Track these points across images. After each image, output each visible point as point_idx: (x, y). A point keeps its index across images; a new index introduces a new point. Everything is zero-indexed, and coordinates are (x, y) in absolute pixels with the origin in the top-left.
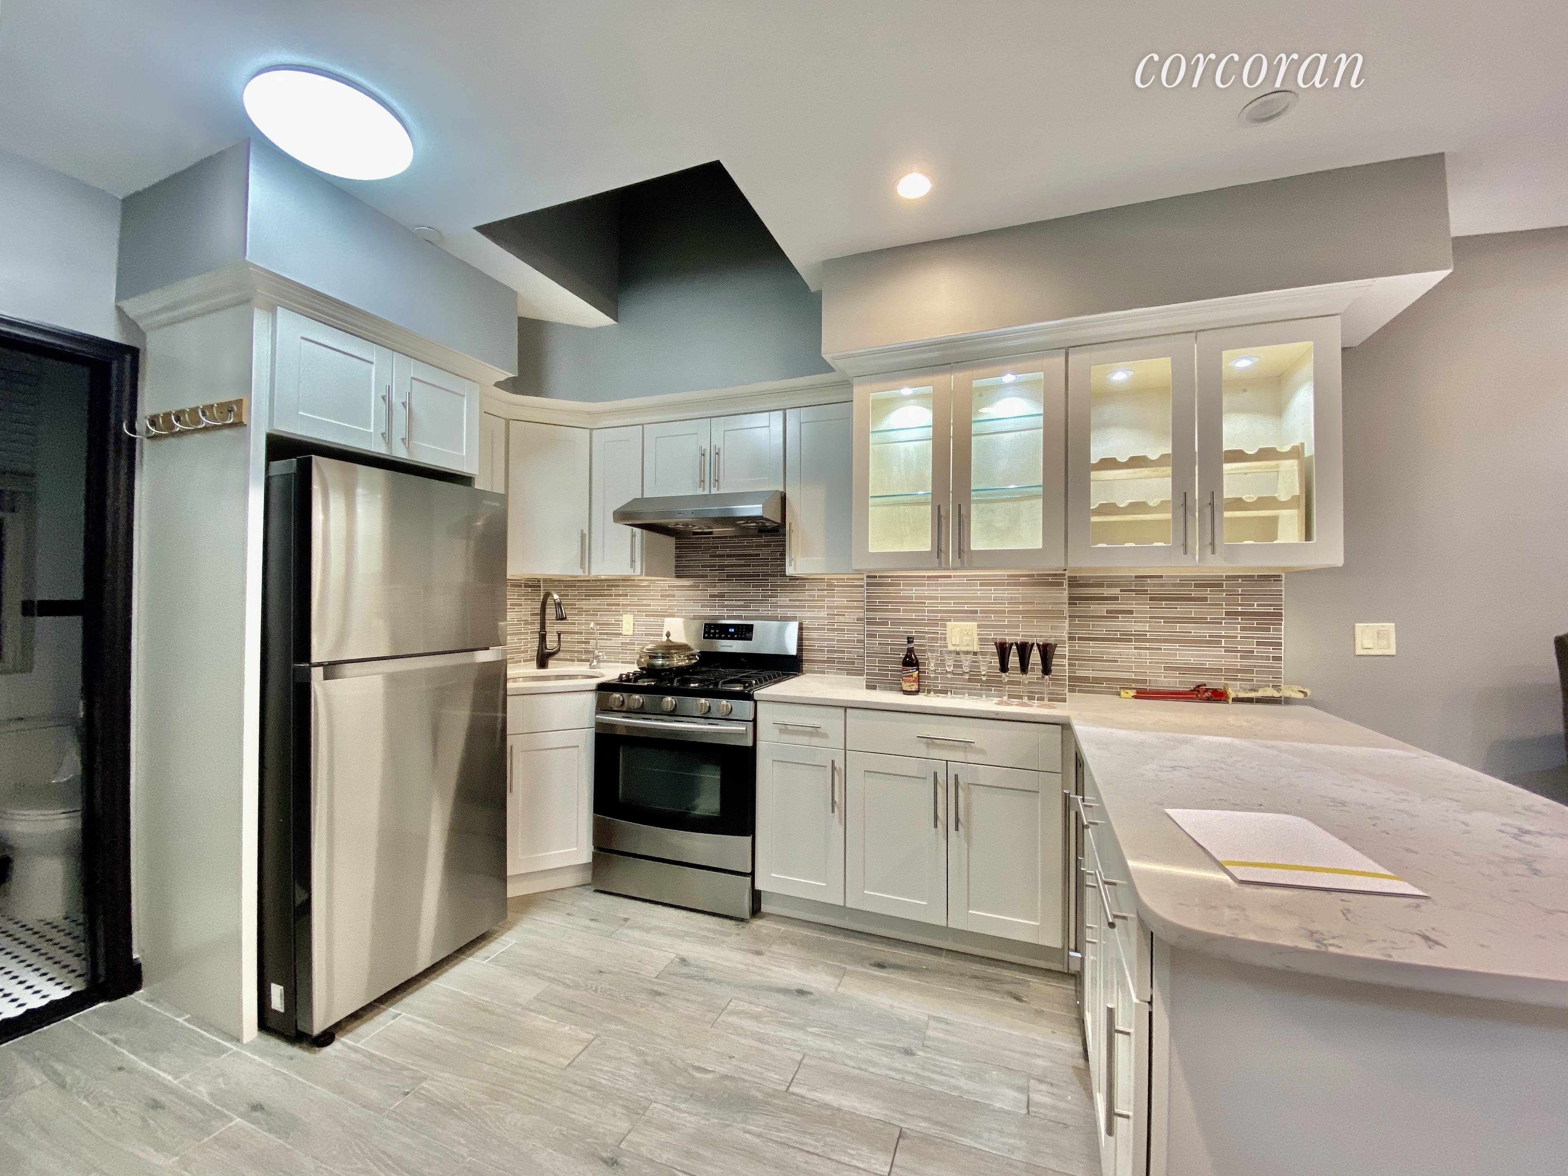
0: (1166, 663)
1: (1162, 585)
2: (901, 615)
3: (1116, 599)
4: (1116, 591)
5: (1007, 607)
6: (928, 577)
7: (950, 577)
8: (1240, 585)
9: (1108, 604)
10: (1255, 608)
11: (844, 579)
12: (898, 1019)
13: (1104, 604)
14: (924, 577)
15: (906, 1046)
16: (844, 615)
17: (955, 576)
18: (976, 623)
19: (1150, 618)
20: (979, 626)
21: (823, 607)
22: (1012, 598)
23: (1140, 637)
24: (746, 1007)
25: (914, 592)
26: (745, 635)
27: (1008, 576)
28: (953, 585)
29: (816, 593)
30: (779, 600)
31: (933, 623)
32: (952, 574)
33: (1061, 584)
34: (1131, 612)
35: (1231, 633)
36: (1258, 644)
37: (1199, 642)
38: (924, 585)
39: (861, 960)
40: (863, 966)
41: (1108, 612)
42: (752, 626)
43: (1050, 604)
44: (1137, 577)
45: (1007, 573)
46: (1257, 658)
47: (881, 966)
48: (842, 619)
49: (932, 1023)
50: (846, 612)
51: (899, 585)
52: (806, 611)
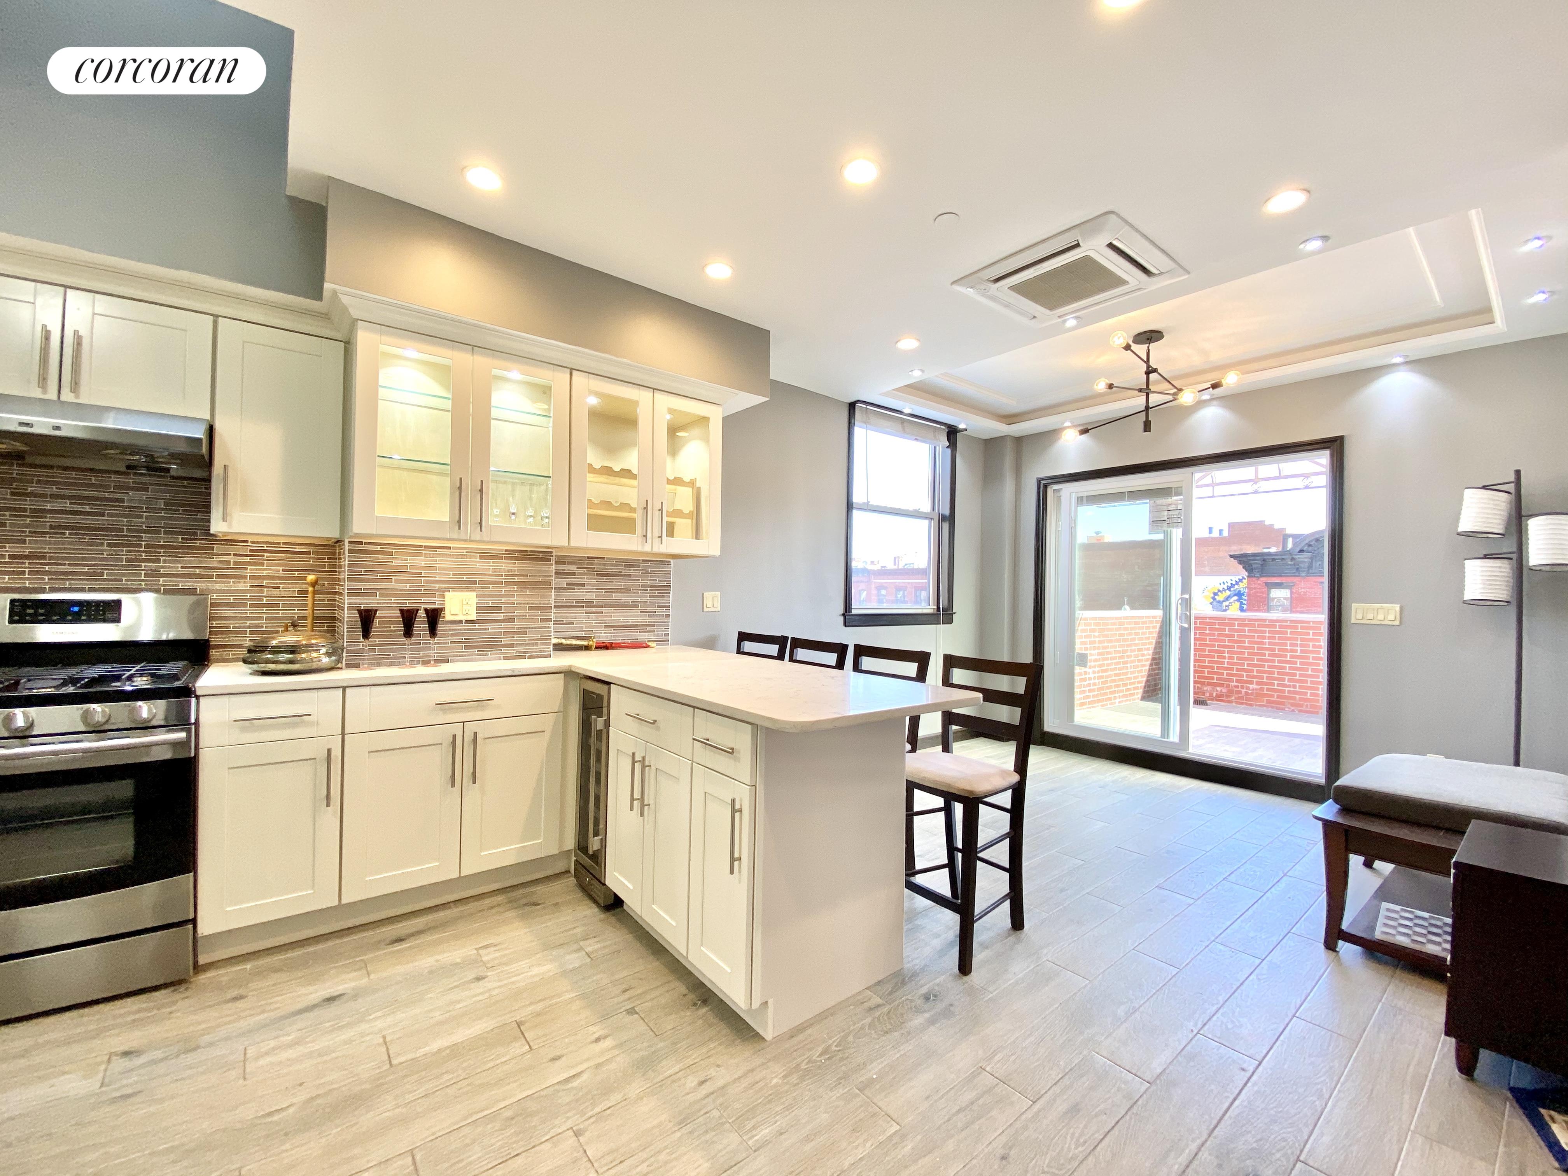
0: (606, 623)
1: (604, 565)
2: (395, 585)
3: (574, 574)
4: (573, 568)
5: (504, 579)
6: (425, 547)
7: (449, 548)
8: (649, 567)
9: (568, 578)
10: (657, 583)
11: (279, 543)
12: (451, 965)
13: (565, 578)
14: (421, 546)
15: (474, 976)
16: (279, 587)
17: (454, 548)
18: (475, 594)
19: (597, 589)
20: (478, 596)
21: (245, 577)
22: (509, 571)
23: (589, 604)
24: (272, 1044)
25: (410, 561)
26: (104, 614)
27: (506, 550)
28: (451, 556)
29: (232, 559)
30: (163, 567)
31: (431, 593)
32: (451, 546)
33: (549, 560)
34: (584, 585)
35: (644, 600)
36: (659, 606)
37: (625, 606)
38: (420, 555)
39: (376, 945)
40: (379, 949)
41: (568, 584)
42: (118, 603)
43: (540, 576)
44: (588, 557)
45: (505, 548)
46: (657, 616)
47: (400, 940)
48: (275, 592)
49: (482, 952)
50: (281, 583)
51: (391, 553)
52: (216, 582)
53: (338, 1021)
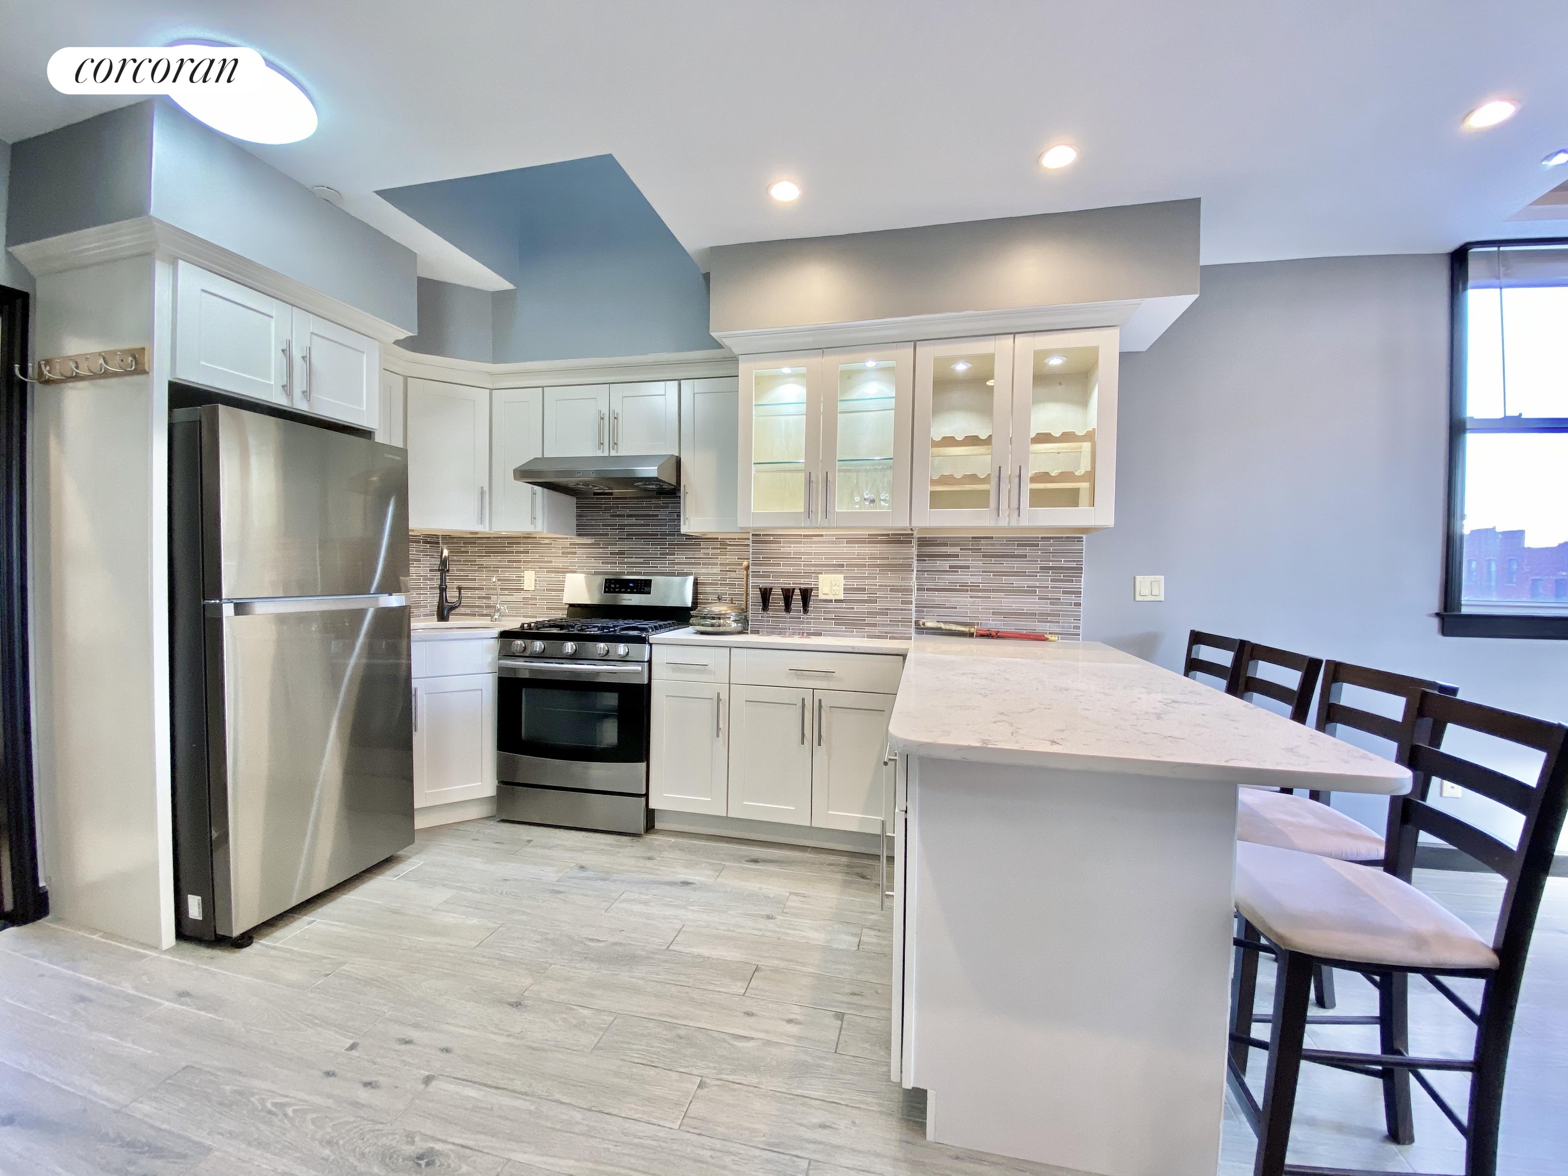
0: (994, 609)
1: (993, 545)
2: (781, 569)
3: (957, 556)
4: (956, 550)
5: (867, 562)
6: (805, 536)
7: (822, 535)
8: (1051, 545)
9: (950, 560)
10: (1063, 564)
11: (735, 539)
12: (764, 897)
13: (947, 560)
14: (801, 535)
15: (768, 913)
16: (736, 571)
17: (826, 535)
18: (843, 576)
19: (983, 572)
20: (845, 578)
21: (716, 564)
22: (871, 554)
23: (975, 588)
25: (792, 549)
26: (643, 589)
27: (869, 535)
28: (824, 542)
29: (710, 551)
30: (677, 558)
31: (808, 575)
32: (824, 533)
33: (910, 542)
34: (968, 567)
35: (1044, 584)
36: (1064, 592)
37: (1019, 591)
38: (800, 543)
39: (739, 859)
40: (740, 862)
41: (950, 567)
42: (650, 581)
43: (900, 559)
44: (973, 538)
45: (868, 533)
46: (1062, 604)
47: (755, 861)
48: (733, 575)
49: (793, 897)
50: (737, 569)
51: (780, 542)
52: (702, 568)
53: (674, 900)
